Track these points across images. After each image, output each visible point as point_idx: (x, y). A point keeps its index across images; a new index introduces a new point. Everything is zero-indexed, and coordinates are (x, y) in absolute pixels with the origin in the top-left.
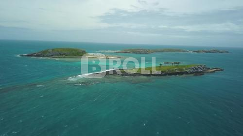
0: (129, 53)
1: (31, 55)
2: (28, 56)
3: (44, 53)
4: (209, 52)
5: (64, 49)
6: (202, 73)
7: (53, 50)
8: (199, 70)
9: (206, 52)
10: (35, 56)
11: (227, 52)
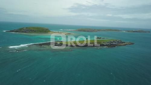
0: (81, 31)
1: (12, 31)
2: (11, 31)
3: (21, 30)
4: (136, 32)
5: (34, 28)
6: (114, 46)
7: (26, 28)
8: (114, 44)
9: (134, 32)
10: (15, 32)
11: (149, 32)
